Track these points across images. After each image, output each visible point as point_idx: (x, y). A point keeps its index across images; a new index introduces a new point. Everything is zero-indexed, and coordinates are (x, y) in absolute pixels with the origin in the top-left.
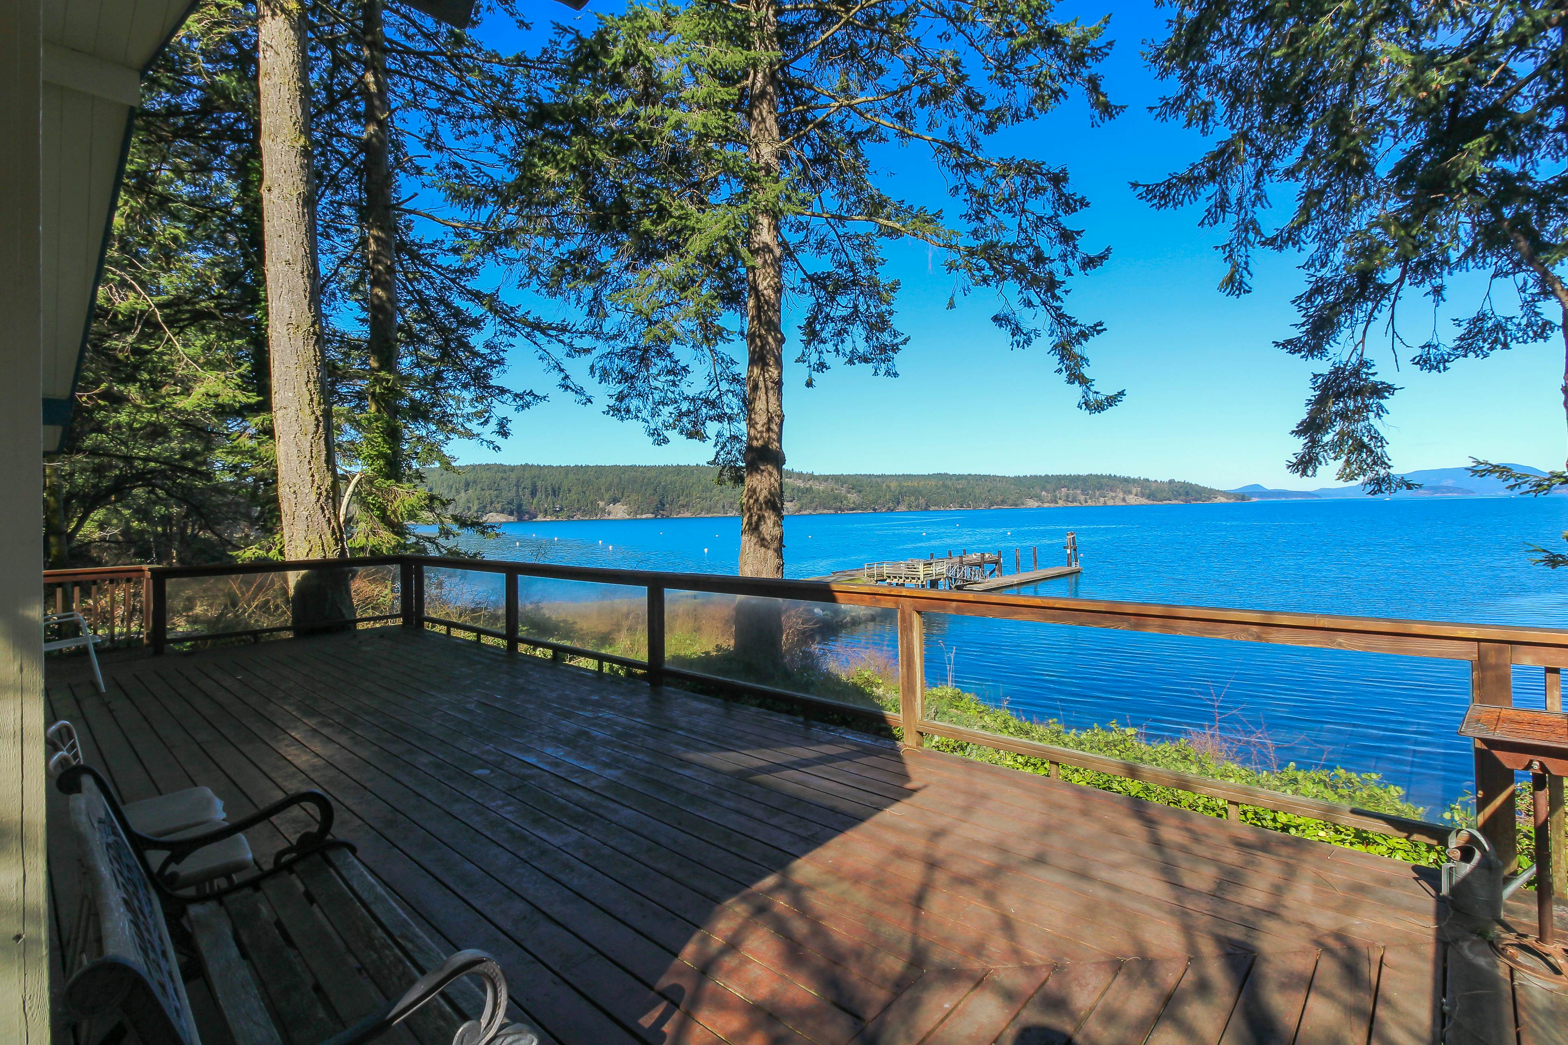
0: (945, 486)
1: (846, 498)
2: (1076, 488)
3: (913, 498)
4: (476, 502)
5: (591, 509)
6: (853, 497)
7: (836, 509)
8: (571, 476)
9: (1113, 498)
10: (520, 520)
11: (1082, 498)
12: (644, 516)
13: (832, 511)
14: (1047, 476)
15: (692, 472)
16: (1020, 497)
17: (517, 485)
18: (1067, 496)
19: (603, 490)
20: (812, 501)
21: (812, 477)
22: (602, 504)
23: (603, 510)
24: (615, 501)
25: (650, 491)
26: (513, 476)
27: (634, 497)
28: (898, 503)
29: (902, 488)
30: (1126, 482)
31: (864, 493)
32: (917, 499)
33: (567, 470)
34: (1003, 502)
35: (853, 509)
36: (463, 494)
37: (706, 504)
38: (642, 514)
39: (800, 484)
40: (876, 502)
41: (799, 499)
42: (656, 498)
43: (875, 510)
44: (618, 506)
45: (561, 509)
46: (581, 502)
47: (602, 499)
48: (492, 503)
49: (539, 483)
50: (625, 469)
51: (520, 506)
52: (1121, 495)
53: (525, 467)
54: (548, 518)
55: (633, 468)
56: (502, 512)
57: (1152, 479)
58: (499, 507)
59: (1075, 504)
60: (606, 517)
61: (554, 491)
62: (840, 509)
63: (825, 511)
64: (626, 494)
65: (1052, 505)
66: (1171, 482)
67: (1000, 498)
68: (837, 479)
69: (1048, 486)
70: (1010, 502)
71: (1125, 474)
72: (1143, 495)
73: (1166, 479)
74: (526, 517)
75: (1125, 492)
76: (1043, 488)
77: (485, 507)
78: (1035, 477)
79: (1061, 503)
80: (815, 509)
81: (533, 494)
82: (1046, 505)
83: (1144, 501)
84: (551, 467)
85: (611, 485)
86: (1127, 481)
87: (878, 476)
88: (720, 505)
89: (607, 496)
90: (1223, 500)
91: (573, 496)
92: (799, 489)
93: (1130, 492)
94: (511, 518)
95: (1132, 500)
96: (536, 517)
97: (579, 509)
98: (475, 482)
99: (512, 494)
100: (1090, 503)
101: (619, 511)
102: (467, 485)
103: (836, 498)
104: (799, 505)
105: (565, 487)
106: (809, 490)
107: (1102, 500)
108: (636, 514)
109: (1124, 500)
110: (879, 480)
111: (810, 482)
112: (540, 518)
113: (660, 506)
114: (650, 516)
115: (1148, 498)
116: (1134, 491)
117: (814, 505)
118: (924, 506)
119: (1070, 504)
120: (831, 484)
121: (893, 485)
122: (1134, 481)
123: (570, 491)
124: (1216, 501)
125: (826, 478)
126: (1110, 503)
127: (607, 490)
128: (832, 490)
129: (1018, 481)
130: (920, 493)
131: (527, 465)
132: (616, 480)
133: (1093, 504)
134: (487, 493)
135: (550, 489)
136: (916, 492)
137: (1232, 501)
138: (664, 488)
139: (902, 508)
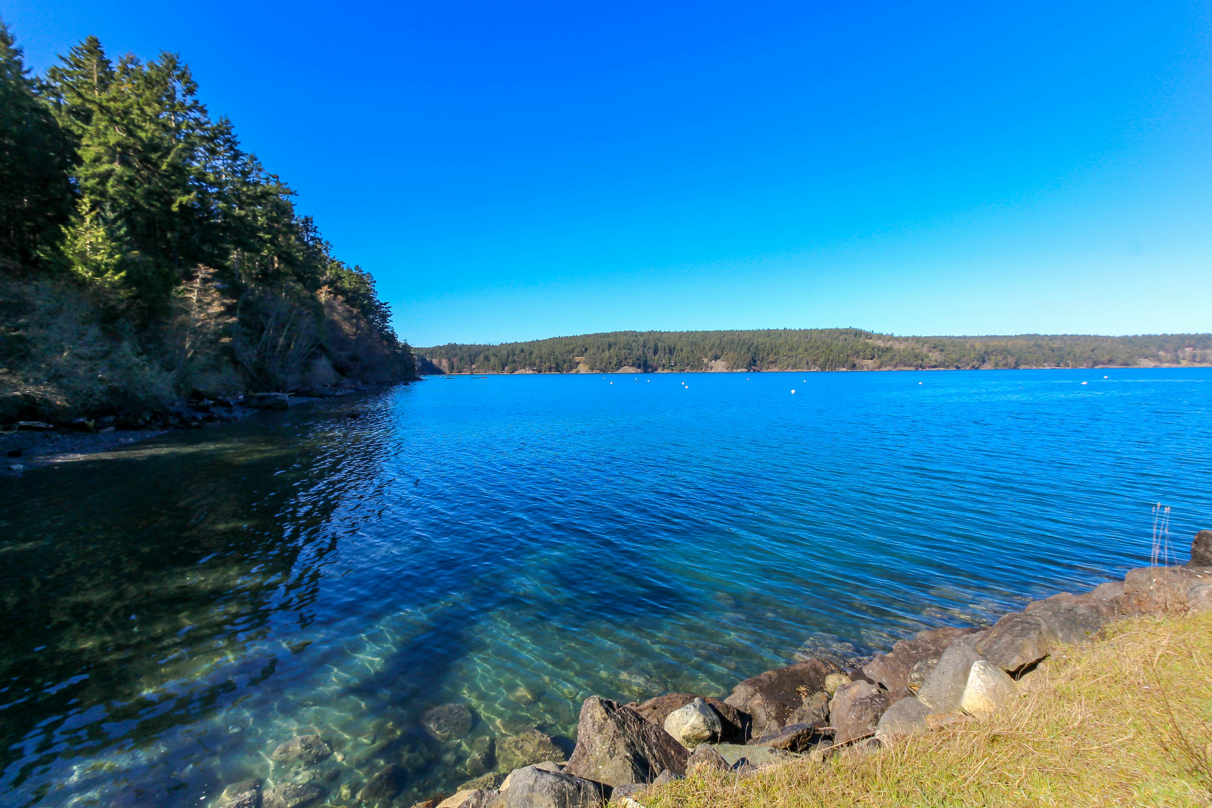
0: (1037, 345)
1: (927, 356)
3: (1000, 357)
4: (615, 358)
5: (697, 365)
6: (935, 356)
7: (917, 367)
8: (683, 339)
10: (645, 371)
12: (739, 371)
13: (913, 368)
15: (780, 335)
16: (1132, 357)
17: (644, 346)
18: (1194, 356)
19: (707, 350)
20: (892, 359)
21: (891, 338)
22: (706, 360)
23: (707, 366)
24: (716, 358)
25: (744, 350)
26: (642, 339)
27: (731, 354)
28: (984, 362)
29: (988, 347)
31: (946, 352)
32: (1005, 358)
33: (681, 335)
34: (1110, 361)
35: (935, 367)
36: (607, 352)
37: (792, 361)
38: (737, 368)
39: (880, 343)
40: (958, 361)
41: (879, 357)
42: (749, 356)
43: (958, 368)
44: (719, 362)
45: (676, 364)
46: (690, 359)
47: (706, 357)
48: (626, 359)
49: (660, 345)
50: (725, 333)
51: (646, 361)
53: (651, 333)
54: (666, 371)
55: (731, 332)
56: (633, 366)
58: (630, 361)
59: (1204, 365)
60: (709, 371)
61: (670, 350)
62: (921, 366)
63: (906, 368)
64: (725, 353)
65: (1174, 366)
67: (1106, 358)
68: (917, 339)
69: (1167, 346)
70: (1120, 361)
74: (650, 370)
76: (1161, 348)
77: (621, 362)
78: (1149, 337)
79: (1184, 364)
80: (896, 366)
81: (655, 352)
82: (1166, 365)
84: (669, 332)
85: (713, 345)
87: (960, 337)
88: (804, 362)
89: (710, 354)
91: (684, 354)
92: (879, 349)
94: (639, 370)
96: (656, 370)
97: (688, 365)
98: (615, 344)
99: (640, 352)
101: (719, 366)
102: (610, 346)
103: (917, 356)
104: (879, 363)
105: (678, 348)
106: (888, 350)
108: (733, 368)
110: (961, 340)
111: (890, 343)
112: (660, 371)
113: (753, 363)
114: (744, 370)
117: (894, 362)
118: (1013, 364)
119: (1197, 365)
120: (913, 344)
121: (978, 345)
123: (682, 350)
125: (907, 339)
127: (710, 350)
128: (913, 349)
129: (1126, 340)
130: (1009, 352)
131: (652, 331)
132: (718, 342)
134: (623, 351)
135: (667, 349)
136: (1005, 352)
138: (756, 348)
139: (987, 366)
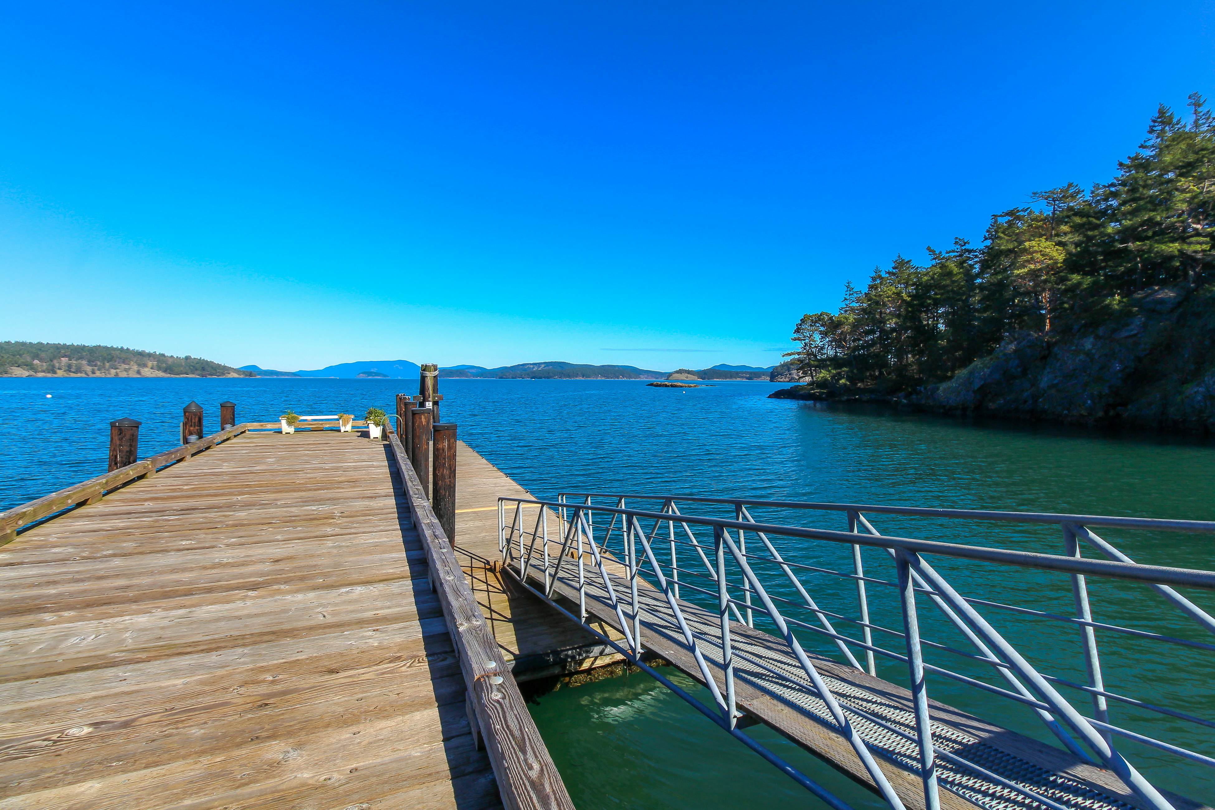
2: (81, 358)
9: (126, 370)
11: (89, 369)
14: (40, 344)
18: (69, 366)
30: (141, 357)
52: (135, 368)
57: (168, 354)
59: (79, 375)
65: (49, 375)
66: (187, 358)
69: (43, 355)
71: (139, 348)
72: (159, 368)
73: (183, 356)
75: (139, 365)
76: (36, 356)
78: (23, 344)
79: (60, 373)
82: (41, 375)
83: (161, 374)
86: (141, 354)
90: (236, 375)
93: (145, 366)
95: (147, 372)
100: (98, 374)
107: (113, 372)
109: (139, 372)
115: (165, 371)
116: (150, 364)
119: (72, 375)
122: (150, 355)
124: (230, 376)
126: (123, 375)
133: (103, 375)
137: (242, 376)
